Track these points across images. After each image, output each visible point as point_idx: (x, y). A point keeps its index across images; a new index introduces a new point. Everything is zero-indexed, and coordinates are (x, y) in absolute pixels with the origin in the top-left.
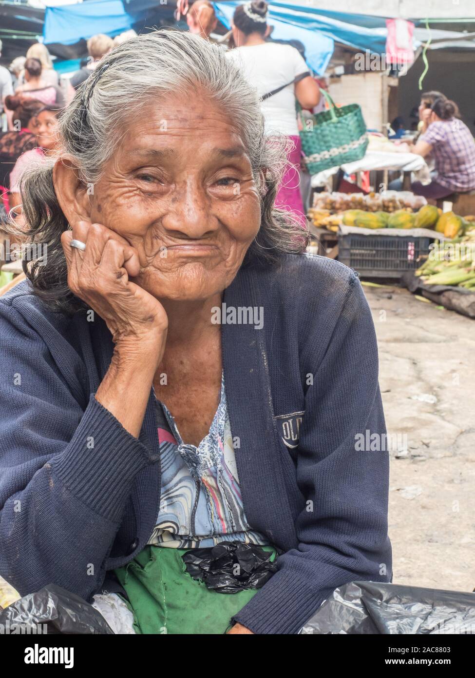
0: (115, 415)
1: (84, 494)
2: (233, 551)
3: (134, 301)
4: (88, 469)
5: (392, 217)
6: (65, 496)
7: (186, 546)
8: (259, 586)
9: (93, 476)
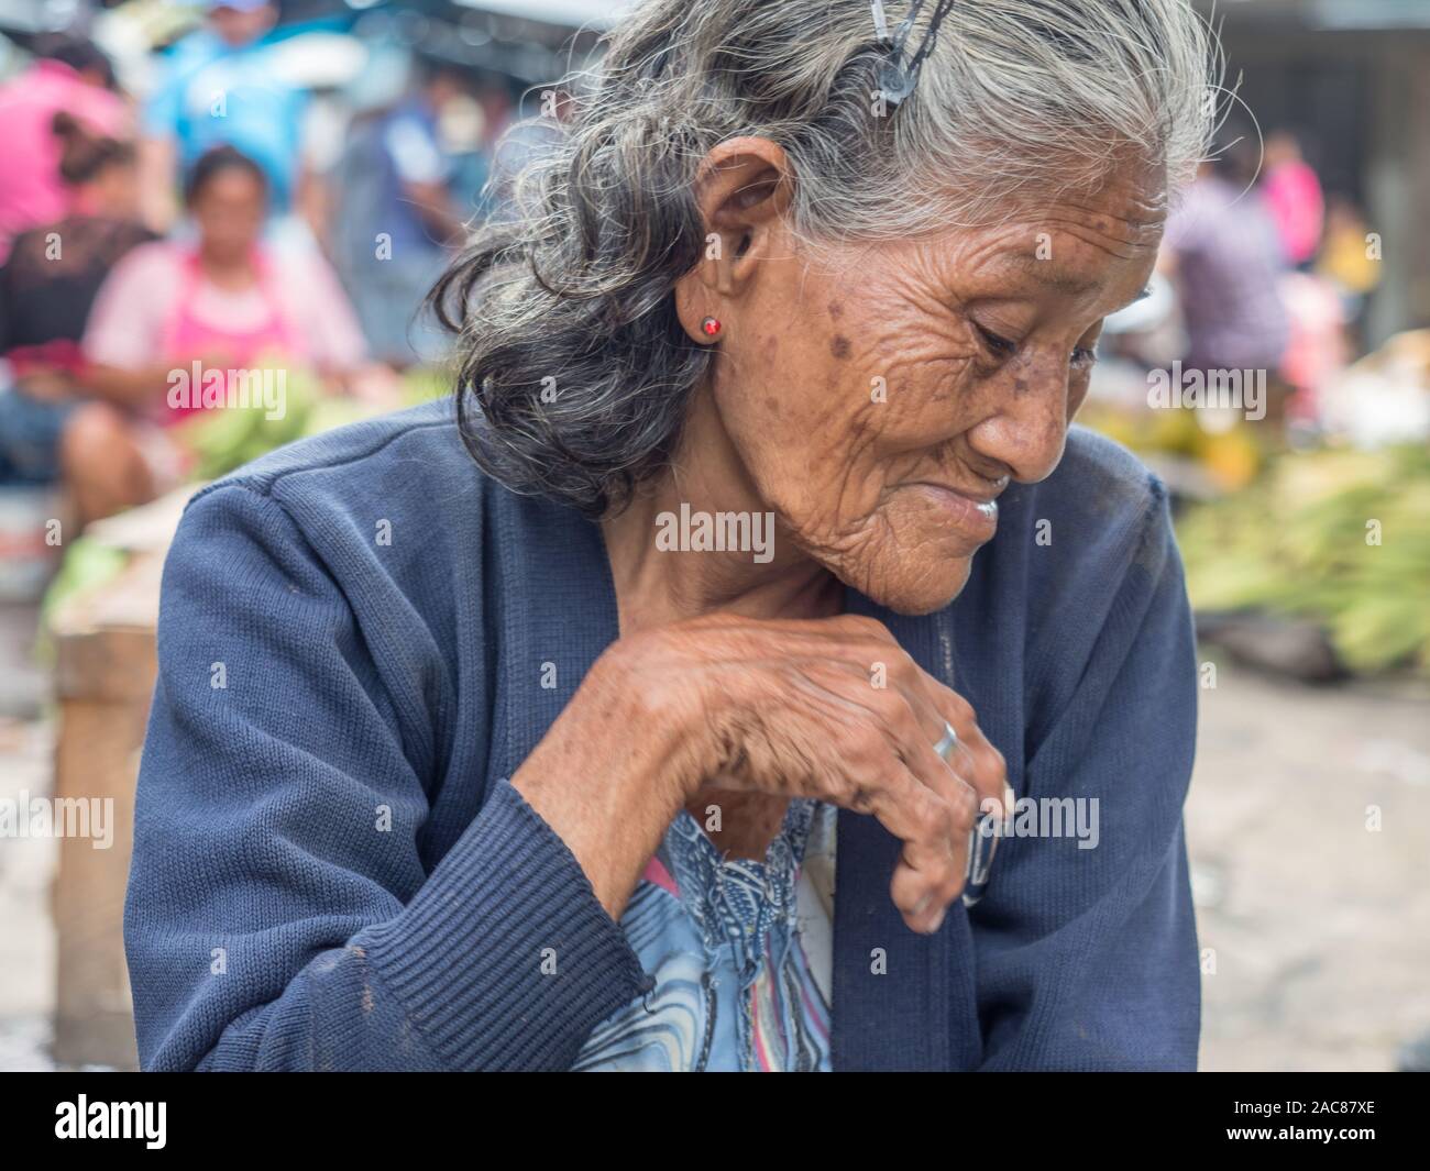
1: (460, 1050)
4: (483, 985)
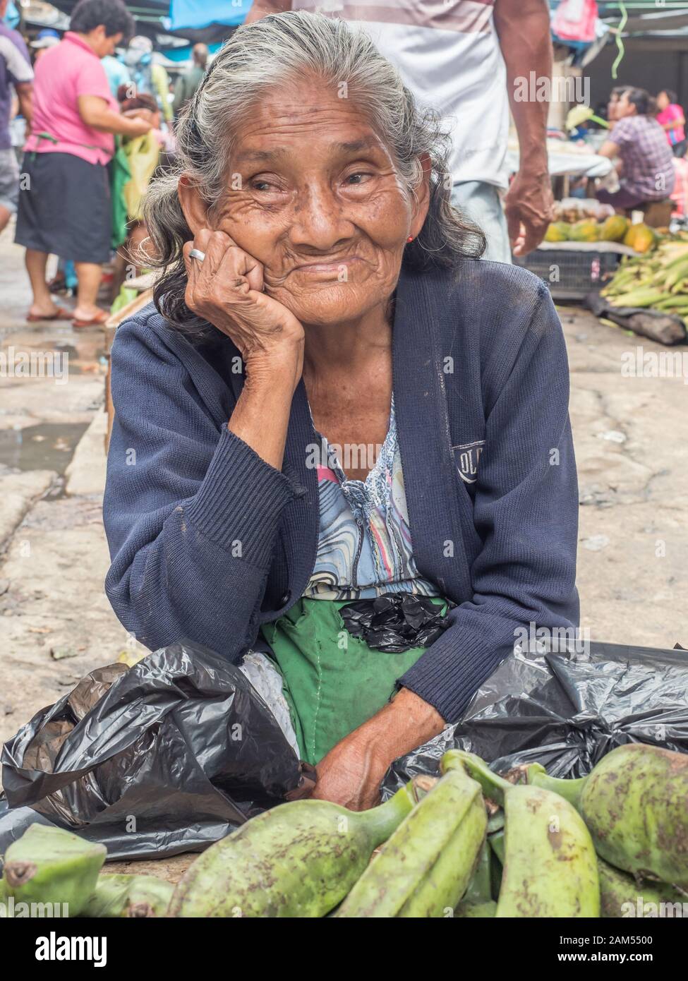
0: (249, 444)
1: (221, 537)
2: (398, 604)
3: (256, 310)
4: (223, 508)
5: (574, 229)
6: (199, 541)
7: (344, 598)
8: (428, 644)
9: (229, 515)
